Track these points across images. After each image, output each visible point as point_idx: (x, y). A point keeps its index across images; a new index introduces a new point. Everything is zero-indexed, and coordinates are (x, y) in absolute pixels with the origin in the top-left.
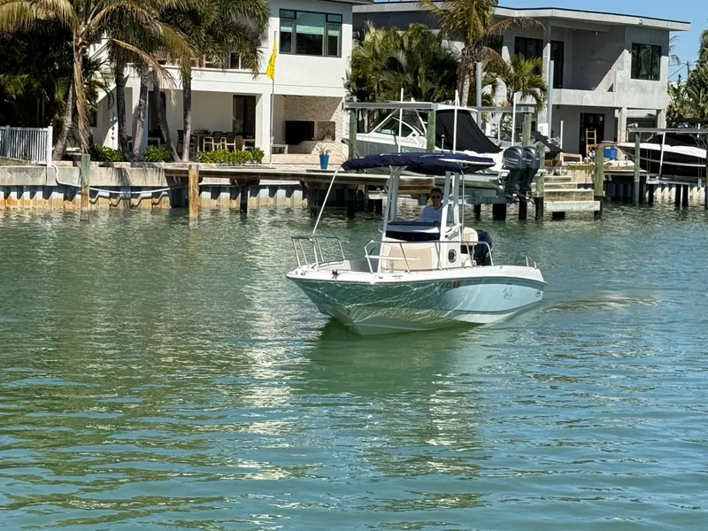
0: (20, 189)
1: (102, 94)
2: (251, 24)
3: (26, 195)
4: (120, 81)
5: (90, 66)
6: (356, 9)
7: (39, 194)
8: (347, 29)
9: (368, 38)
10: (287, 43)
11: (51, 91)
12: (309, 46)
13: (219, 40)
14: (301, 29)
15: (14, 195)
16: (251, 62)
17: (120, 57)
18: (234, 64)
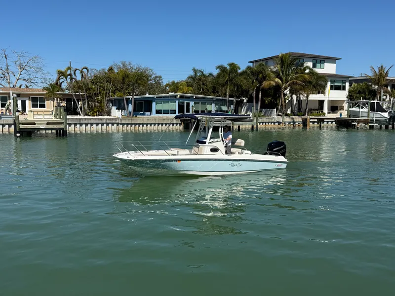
0: (269, 123)
1: (287, 101)
2: (323, 83)
3: (270, 124)
4: (292, 98)
5: (285, 95)
6: (350, 79)
7: (273, 124)
8: (347, 84)
9: (353, 86)
10: (332, 88)
11: (276, 101)
12: (337, 88)
13: (315, 87)
14: (336, 84)
15: (267, 124)
16: (323, 92)
17: (292, 92)
18: (319, 93)
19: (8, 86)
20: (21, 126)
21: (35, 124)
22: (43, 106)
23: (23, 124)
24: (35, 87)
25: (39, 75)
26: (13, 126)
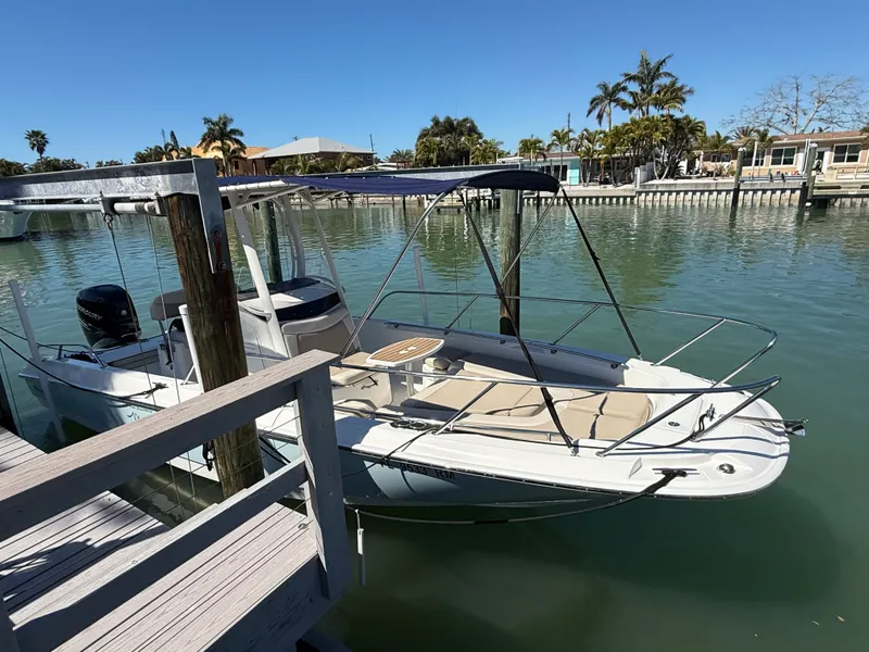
19: (792, 132)
20: (816, 192)
21: (839, 188)
22: (854, 159)
23: (819, 188)
24: (837, 130)
25: (849, 110)
26: (798, 193)
